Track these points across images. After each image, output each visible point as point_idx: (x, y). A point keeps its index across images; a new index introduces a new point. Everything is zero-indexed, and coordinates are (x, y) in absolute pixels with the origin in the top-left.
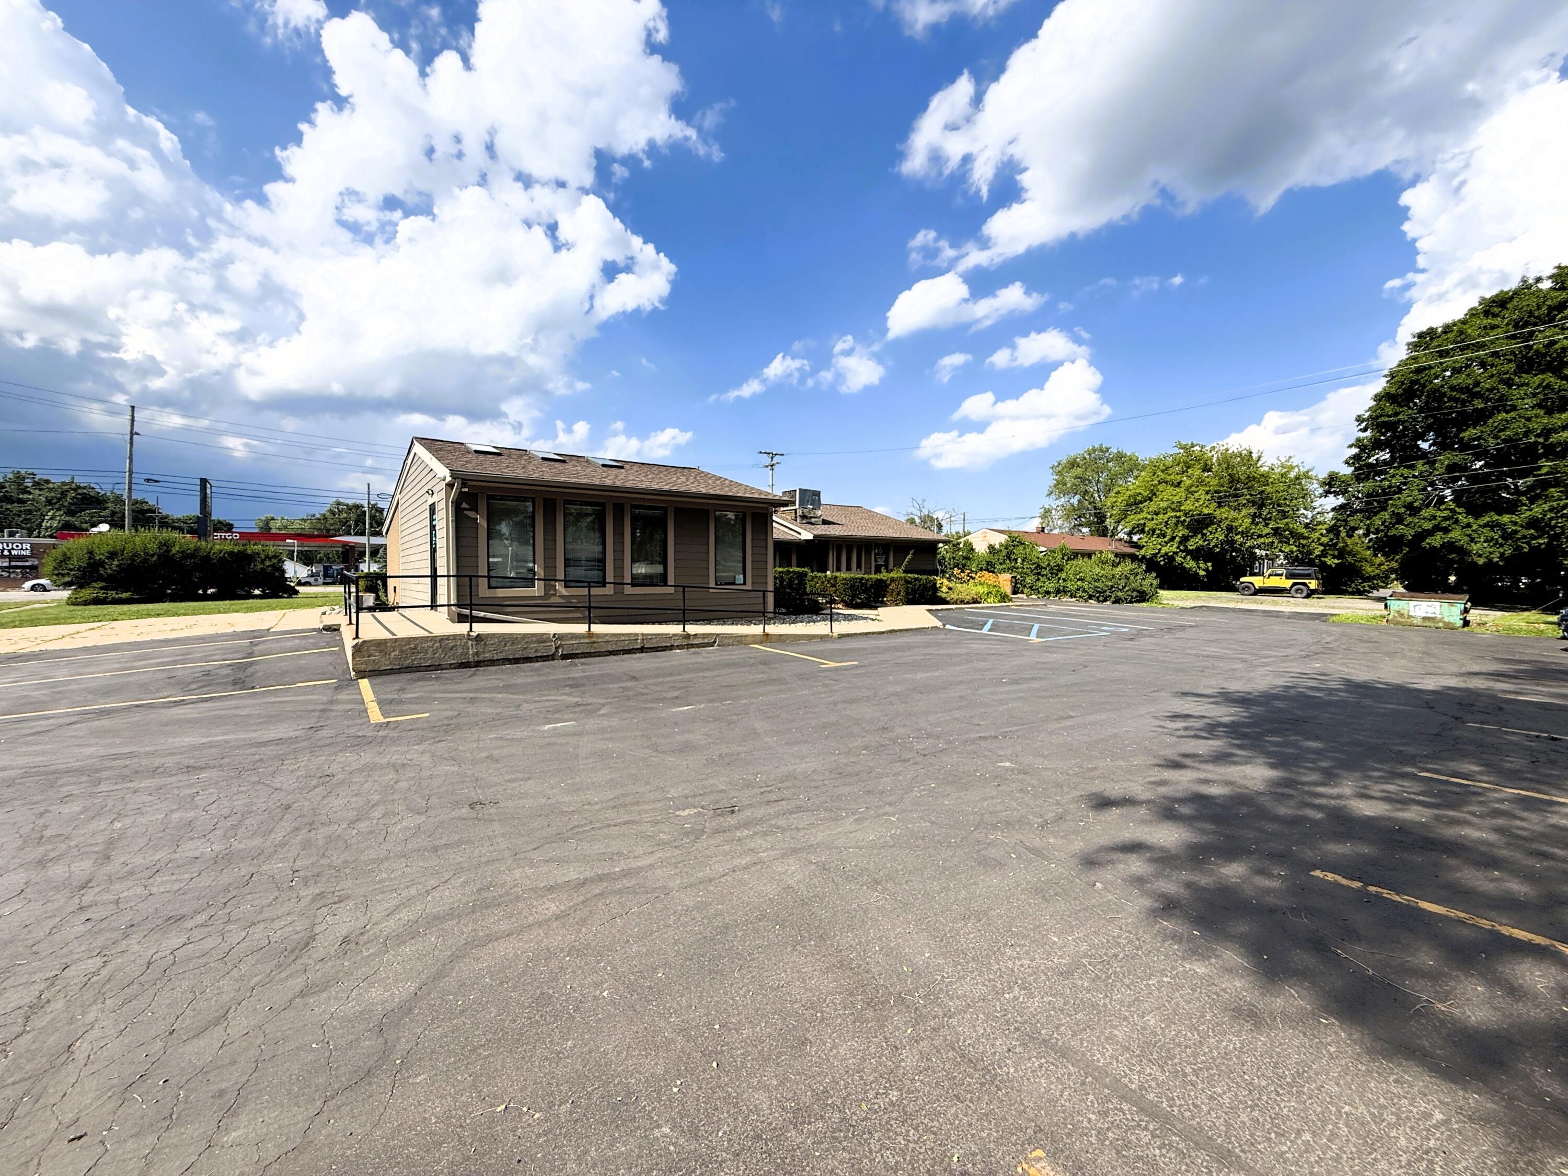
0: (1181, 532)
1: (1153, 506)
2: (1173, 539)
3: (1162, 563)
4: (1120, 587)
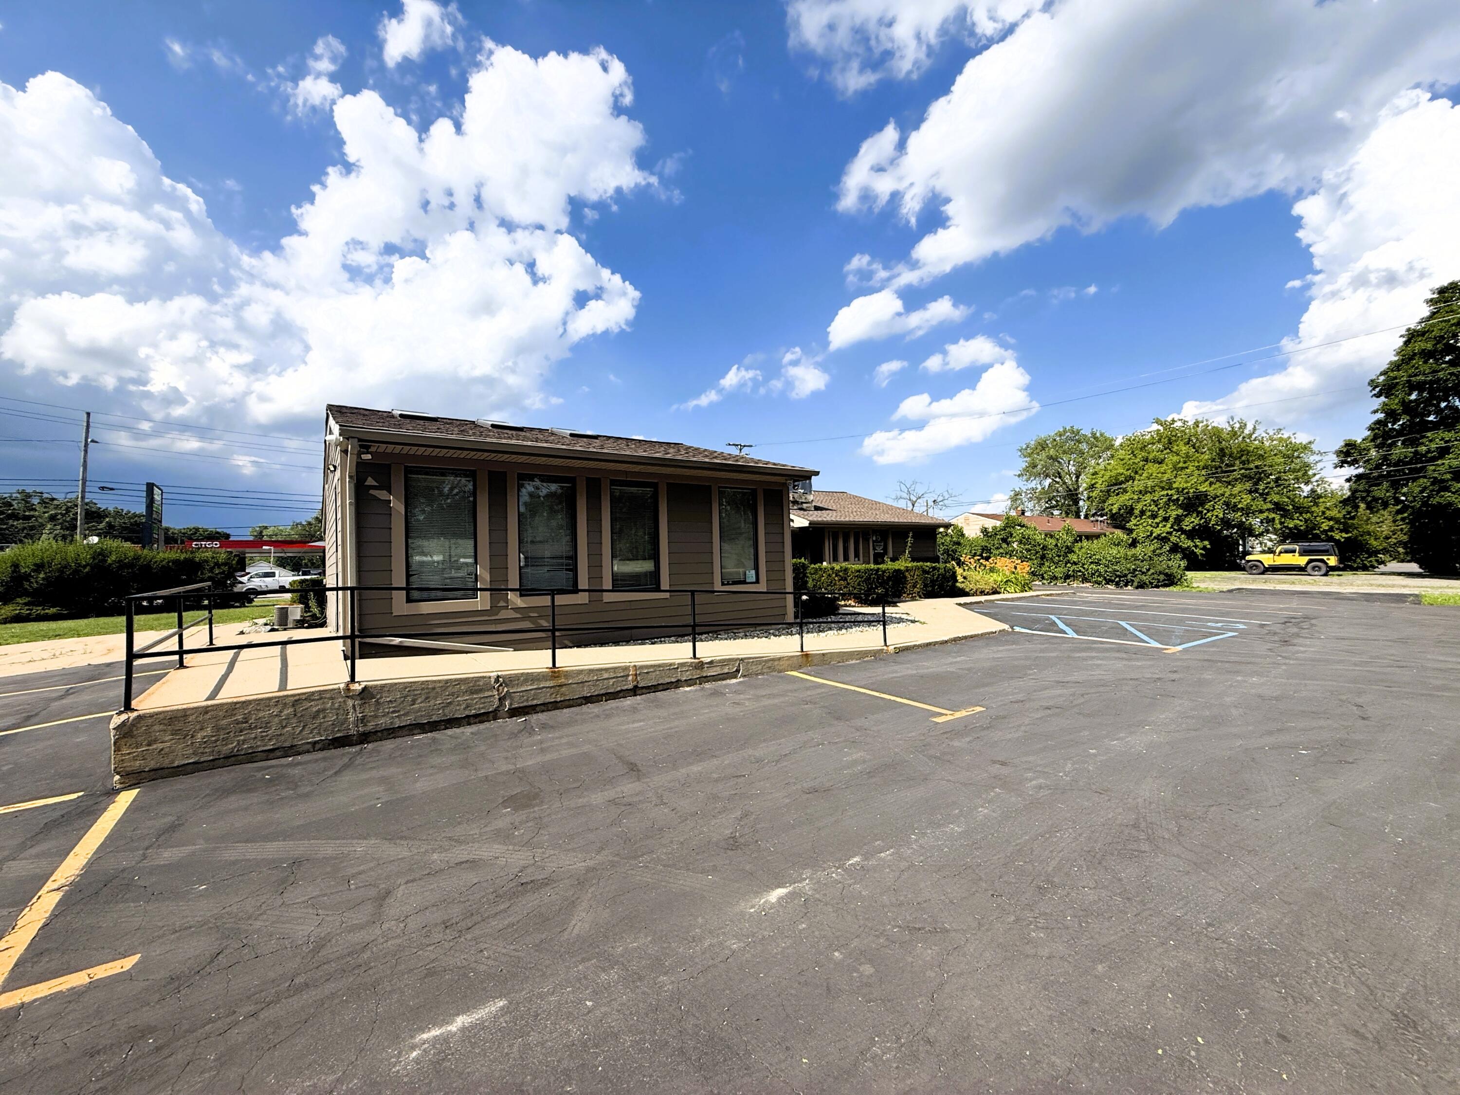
1: (1138, 485)
2: (1166, 519)
4: (1144, 570)
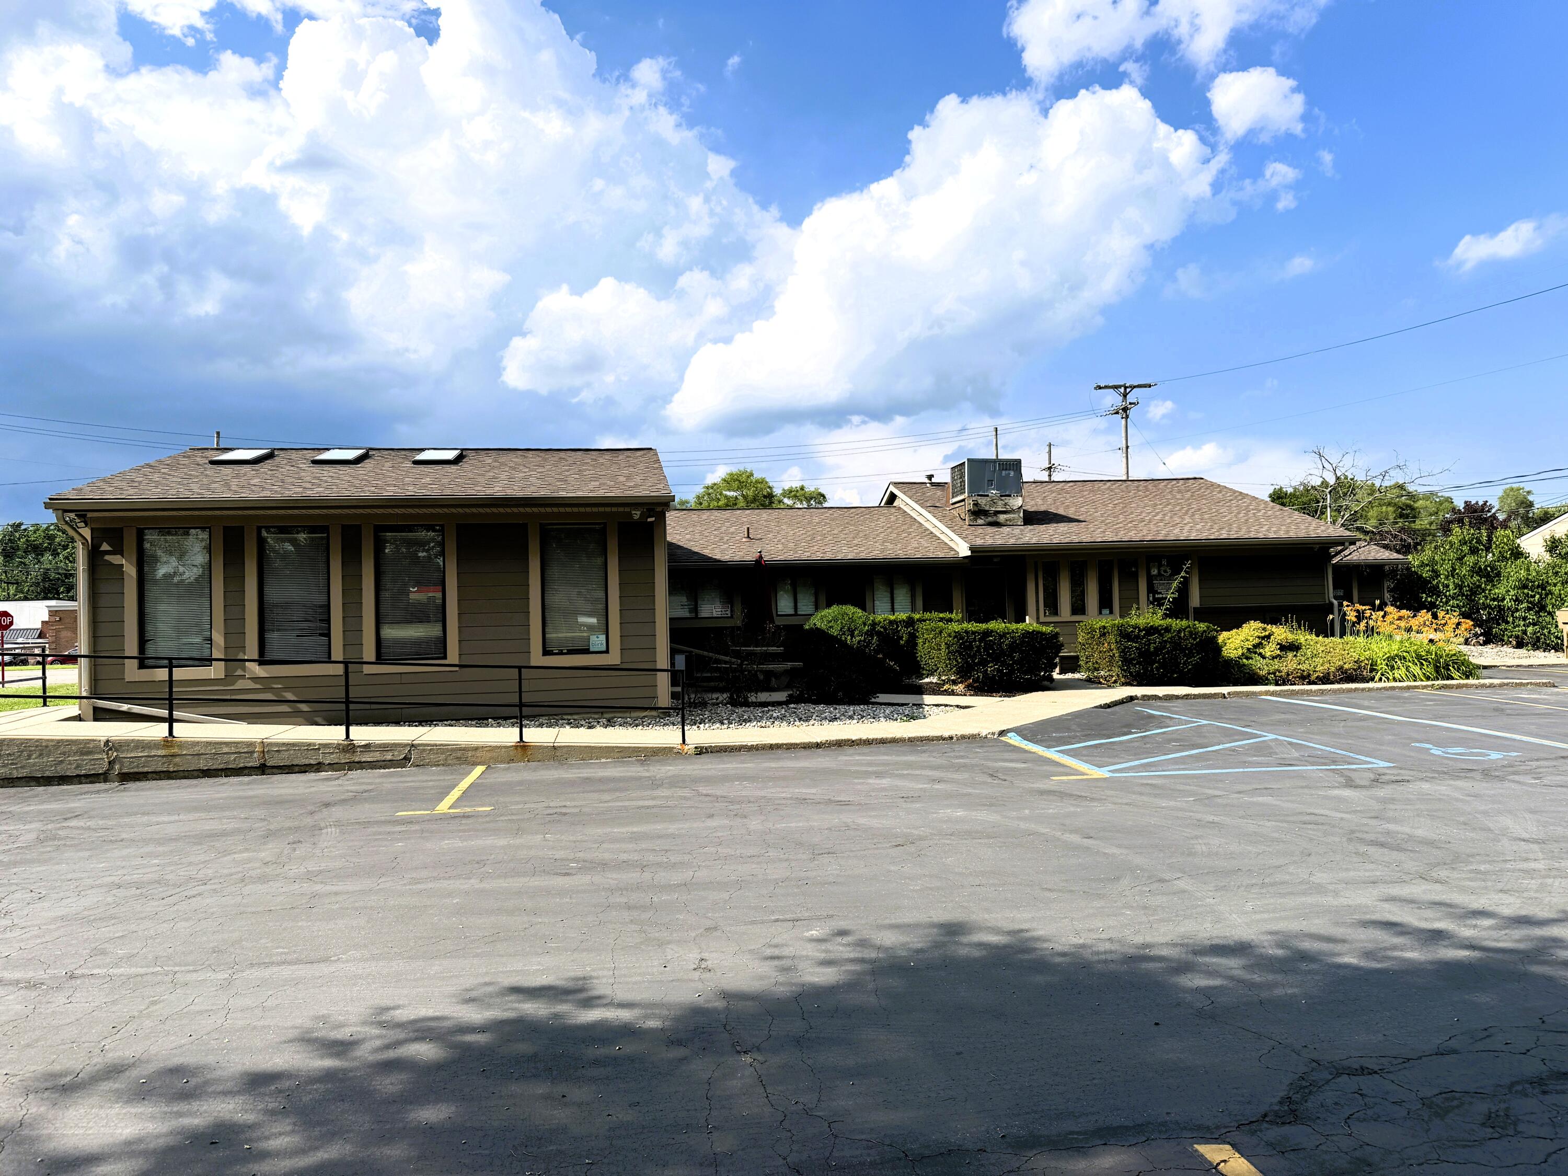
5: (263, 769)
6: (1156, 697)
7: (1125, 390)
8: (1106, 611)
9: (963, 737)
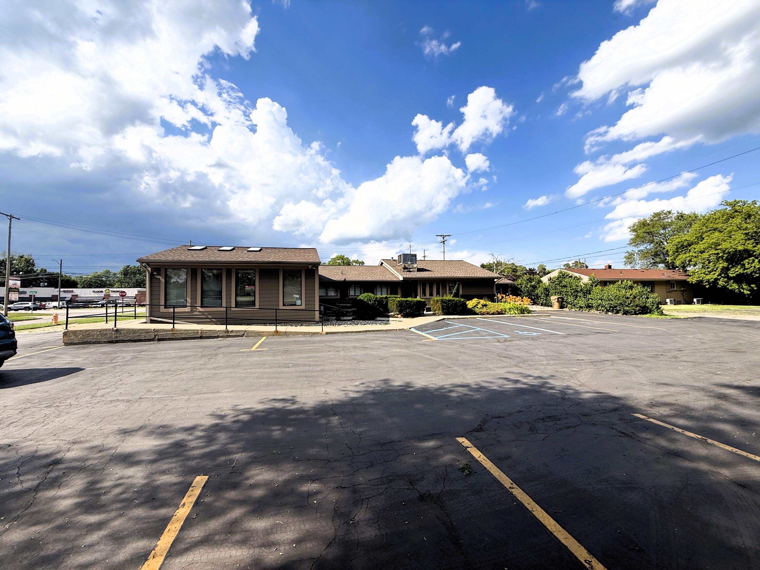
0: (722, 264)
2: (715, 269)
3: (707, 287)
5: (201, 338)
6: (450, 319)
7: (444, 237)
8: (438, 295)
9: (400, 329)
